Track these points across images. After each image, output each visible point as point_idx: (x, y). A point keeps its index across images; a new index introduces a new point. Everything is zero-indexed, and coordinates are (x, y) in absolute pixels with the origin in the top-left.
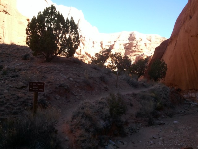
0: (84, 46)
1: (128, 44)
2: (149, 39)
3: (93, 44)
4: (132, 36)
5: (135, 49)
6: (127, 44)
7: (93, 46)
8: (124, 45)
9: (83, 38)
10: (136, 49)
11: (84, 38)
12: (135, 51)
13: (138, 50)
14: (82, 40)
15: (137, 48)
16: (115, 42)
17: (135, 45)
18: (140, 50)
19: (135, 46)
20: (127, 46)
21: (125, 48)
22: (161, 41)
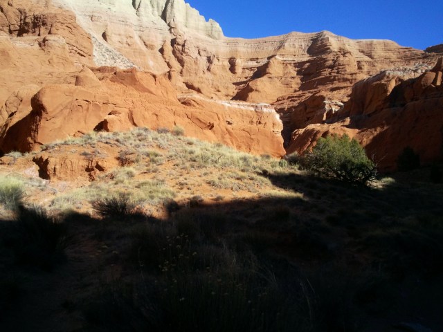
0: (183, 66)
1: (308, 64)
2: (366, 50)
3: (208, 64)
4: (319, 42)
5: (330, 74)
6: (304, 63)
7: (209, 69)
8: (295, 67)
9: (180, 47)
10: (333, 74)
11: (183, 46)
12: (334, 79)
13: (340, 76)
14: (177, 52)
15: (338, 73)
16: (269, 58)
17: (331, 62)
18: (349, 77)
19: (331, 67)
20: (306, 69)
21: (299, 73)
22: (399, 56)
